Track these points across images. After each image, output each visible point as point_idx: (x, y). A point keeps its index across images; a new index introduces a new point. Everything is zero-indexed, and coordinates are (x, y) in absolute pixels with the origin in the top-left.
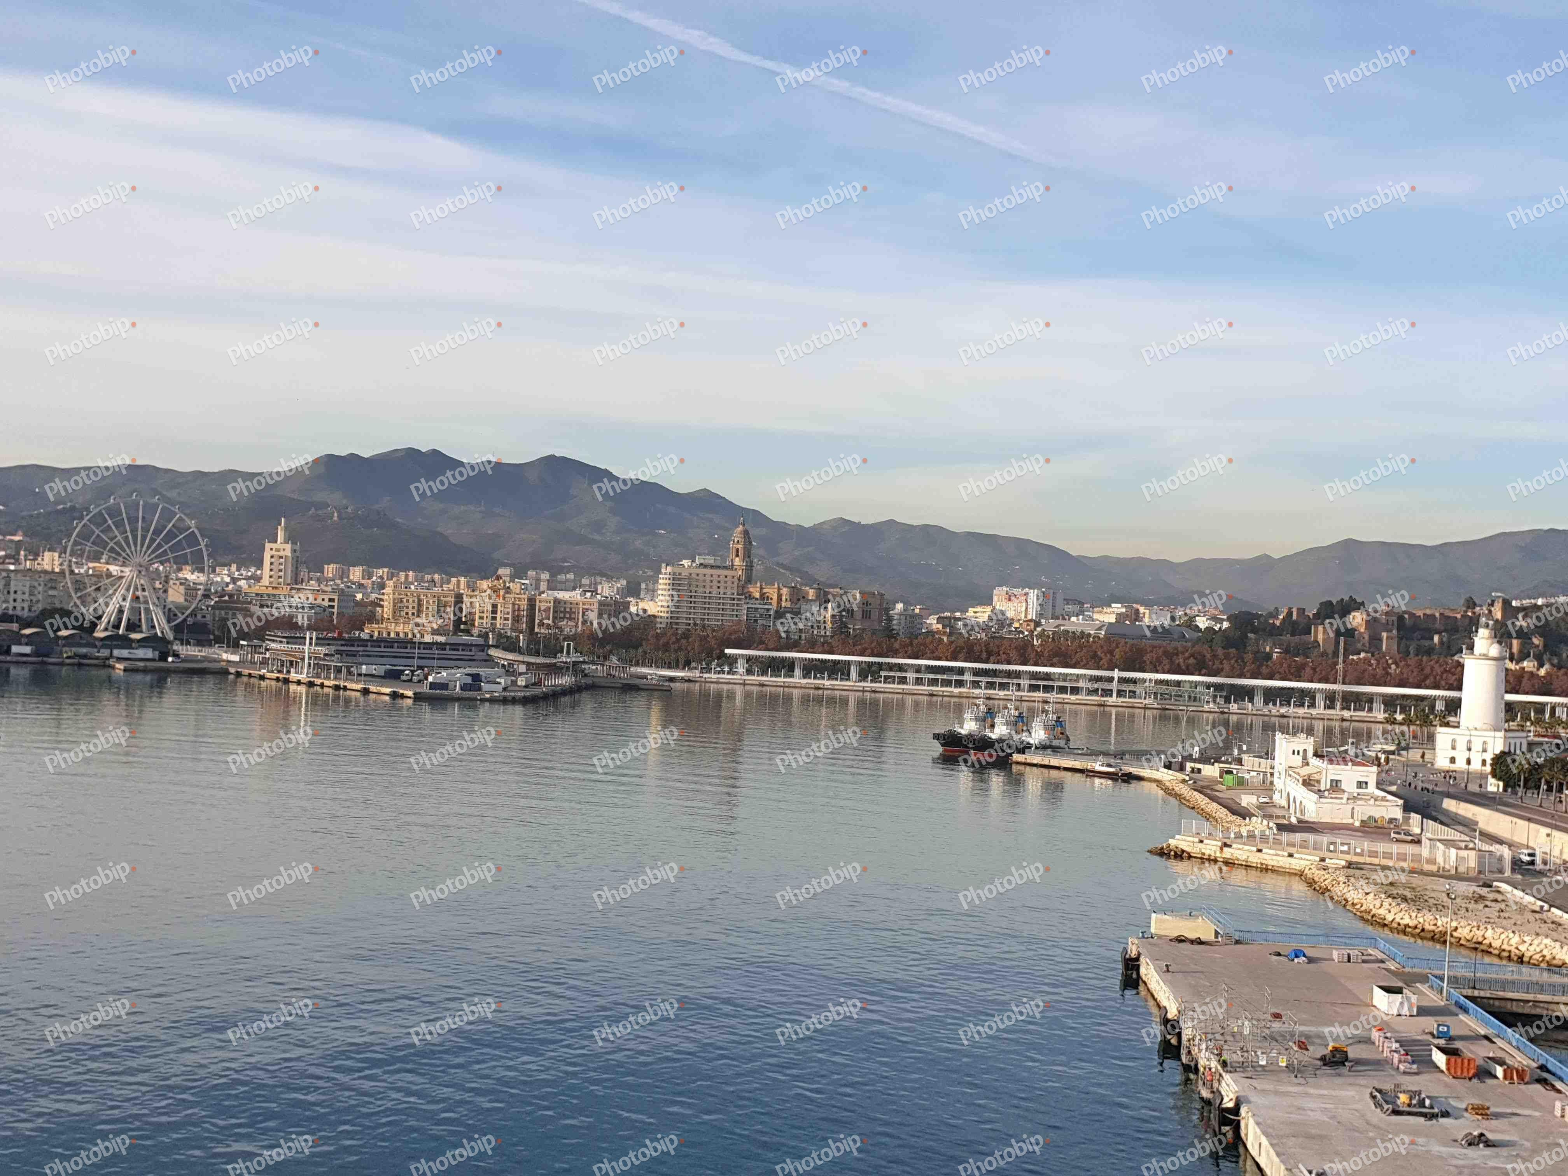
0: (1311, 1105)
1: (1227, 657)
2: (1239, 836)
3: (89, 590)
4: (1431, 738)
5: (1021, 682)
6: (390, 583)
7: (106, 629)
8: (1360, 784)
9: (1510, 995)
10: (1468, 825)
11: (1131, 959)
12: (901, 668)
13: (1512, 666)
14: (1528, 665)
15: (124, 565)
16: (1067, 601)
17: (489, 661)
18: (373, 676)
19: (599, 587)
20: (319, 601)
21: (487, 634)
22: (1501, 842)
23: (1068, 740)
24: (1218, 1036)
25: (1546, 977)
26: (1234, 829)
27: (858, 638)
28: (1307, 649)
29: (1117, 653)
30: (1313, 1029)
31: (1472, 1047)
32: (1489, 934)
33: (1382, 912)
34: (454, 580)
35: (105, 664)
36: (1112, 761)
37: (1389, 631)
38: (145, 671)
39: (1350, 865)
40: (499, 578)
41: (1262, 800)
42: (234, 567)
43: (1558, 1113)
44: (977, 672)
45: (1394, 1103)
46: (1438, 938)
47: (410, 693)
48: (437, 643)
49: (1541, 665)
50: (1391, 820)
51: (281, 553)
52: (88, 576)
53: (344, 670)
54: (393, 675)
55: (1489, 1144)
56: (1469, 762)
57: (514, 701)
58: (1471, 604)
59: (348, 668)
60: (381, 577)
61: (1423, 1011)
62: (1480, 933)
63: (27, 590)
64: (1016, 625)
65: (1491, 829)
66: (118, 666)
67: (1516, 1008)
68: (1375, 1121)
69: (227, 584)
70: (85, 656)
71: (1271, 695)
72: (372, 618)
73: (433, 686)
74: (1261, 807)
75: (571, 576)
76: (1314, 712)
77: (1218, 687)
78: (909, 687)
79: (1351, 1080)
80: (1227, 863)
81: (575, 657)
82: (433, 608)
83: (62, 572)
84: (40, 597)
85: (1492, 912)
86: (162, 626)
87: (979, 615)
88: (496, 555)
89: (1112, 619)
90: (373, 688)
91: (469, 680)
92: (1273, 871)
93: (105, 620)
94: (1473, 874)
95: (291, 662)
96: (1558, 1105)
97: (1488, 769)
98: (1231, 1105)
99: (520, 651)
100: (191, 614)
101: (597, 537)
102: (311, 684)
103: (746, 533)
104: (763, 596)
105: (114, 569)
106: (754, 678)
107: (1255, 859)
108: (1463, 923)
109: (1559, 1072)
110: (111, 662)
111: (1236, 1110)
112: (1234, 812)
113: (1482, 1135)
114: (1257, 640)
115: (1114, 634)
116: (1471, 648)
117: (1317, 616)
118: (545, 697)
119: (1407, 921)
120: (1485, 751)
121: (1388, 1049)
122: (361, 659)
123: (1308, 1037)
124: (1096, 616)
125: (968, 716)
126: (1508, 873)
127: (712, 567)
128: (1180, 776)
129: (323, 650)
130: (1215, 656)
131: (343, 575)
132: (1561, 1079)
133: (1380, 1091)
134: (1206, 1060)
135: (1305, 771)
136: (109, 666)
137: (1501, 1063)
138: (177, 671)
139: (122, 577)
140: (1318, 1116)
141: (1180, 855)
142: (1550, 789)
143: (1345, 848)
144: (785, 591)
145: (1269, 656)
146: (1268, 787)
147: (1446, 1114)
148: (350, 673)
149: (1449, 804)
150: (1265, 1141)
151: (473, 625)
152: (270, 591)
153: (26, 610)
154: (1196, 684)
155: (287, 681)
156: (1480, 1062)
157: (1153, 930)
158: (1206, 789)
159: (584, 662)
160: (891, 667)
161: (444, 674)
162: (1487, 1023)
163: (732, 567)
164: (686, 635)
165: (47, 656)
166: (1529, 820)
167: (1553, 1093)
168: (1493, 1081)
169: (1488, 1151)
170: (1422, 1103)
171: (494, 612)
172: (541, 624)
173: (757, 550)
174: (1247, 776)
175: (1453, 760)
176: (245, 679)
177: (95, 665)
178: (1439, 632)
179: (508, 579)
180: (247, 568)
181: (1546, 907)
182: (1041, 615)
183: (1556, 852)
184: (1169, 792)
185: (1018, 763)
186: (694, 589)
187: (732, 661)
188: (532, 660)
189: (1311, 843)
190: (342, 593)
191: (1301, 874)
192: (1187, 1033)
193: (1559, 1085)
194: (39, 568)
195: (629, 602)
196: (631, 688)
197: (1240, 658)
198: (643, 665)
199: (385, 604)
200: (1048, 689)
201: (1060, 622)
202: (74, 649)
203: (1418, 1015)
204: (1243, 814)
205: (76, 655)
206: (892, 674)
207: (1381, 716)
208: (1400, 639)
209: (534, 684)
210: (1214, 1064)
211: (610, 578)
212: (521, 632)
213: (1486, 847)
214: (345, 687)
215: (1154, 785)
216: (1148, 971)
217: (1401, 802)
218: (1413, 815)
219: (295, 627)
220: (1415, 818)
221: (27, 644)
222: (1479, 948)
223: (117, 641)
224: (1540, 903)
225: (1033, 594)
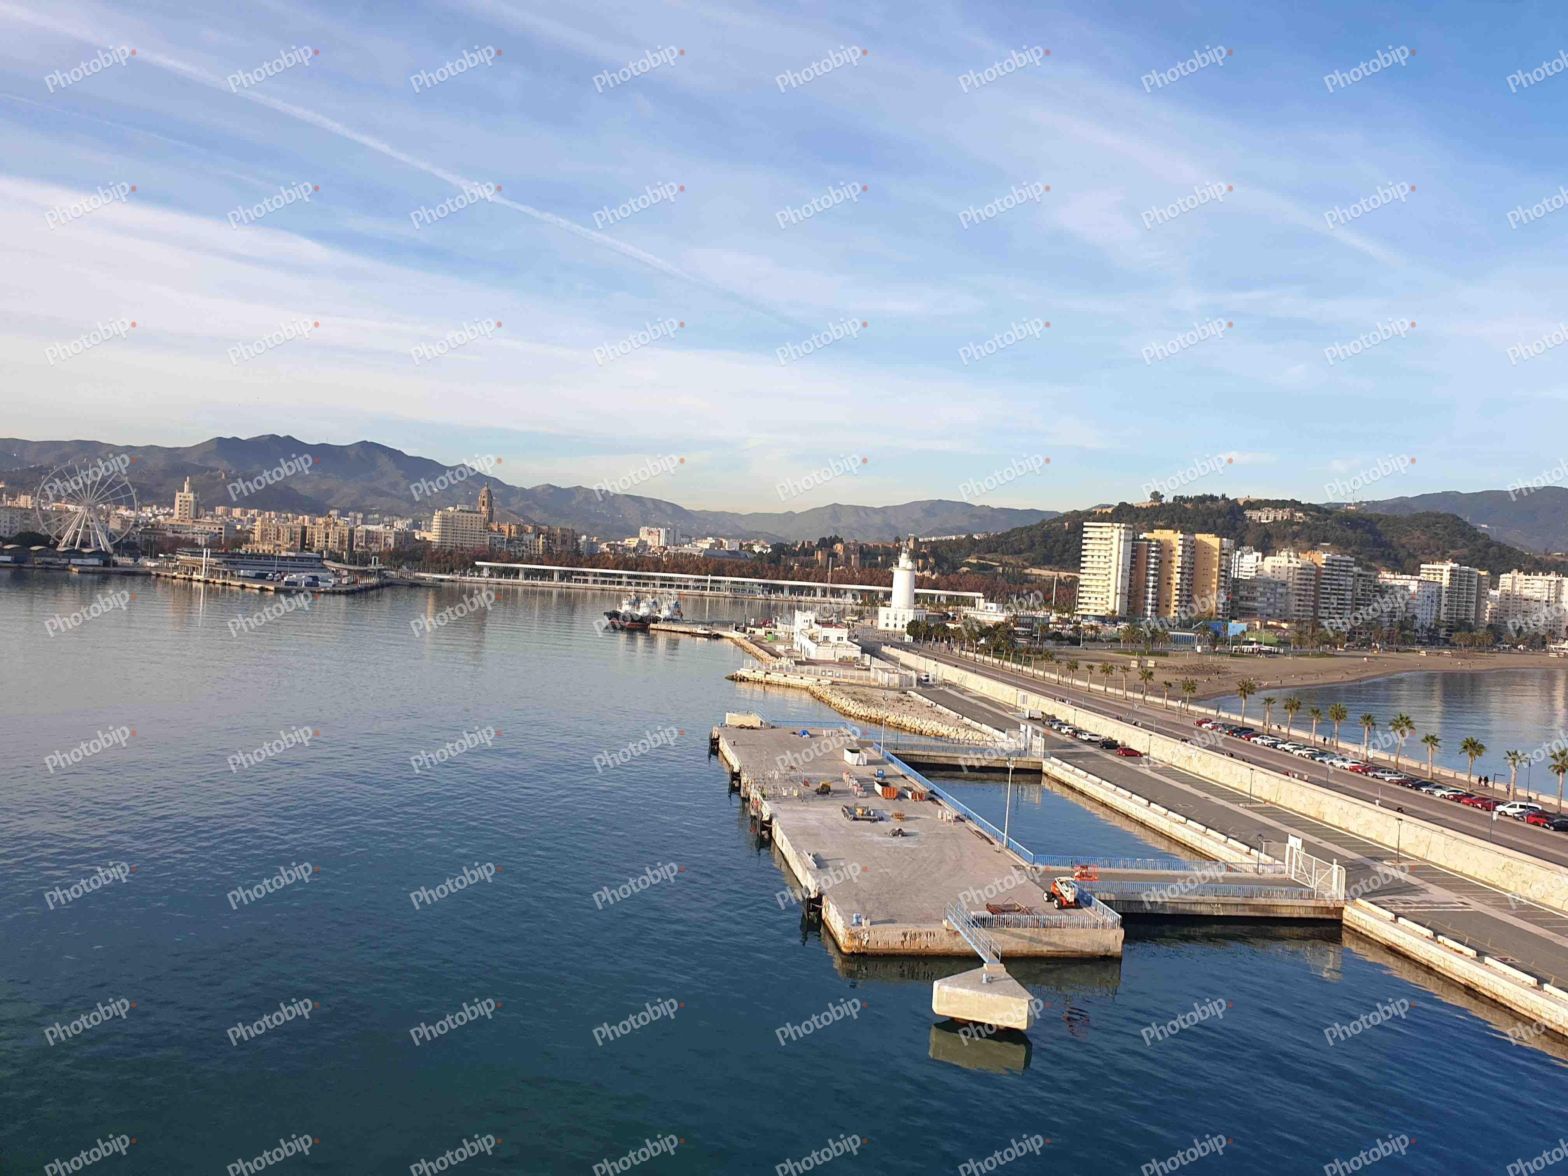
0: (811, 817)
1: (770, 568)
2: (774, 668)
3: (53, 521)
4: (876, 612)
5: (656, 582)
6: (259, 519)
7: (65, 546)
8: (839, 639)
9: (916, 752)
10: (894, 660)
11: (714, 739)
12: (584, 574)
13: (918, 574)
14: (927, 573)
15: (78, 504)
16: (682, 536)
17: (324, 568)
18: (248, 577)
19: (395, 524)
20: (212, 529)
21: (322, 552)
22: (911, 669)
23: (682, 615)
24: (761, 780)
25: (933, 743)
26: (772, 664)
27: (559, 556)
28: (812, 564)
29: (710, 566)
30: (812, 774)
31: (896, 782)
32: (905, 719)
33: (849, 708)
34: (301, 517)
35: (65, 568)
36: (707, 627)
37: (855, 554)
38: (93, 573)
39: (833, 683)
40: (330, 516)
41: (787, 648)
42: (155, 507)
43: (940, 817)
44: (629, 577)
45: (854, 814)
46: (878, 722)
47: (272, 588)
48: (290, 557)
49: (933, 573)
50: (855, 658)
51: (187, 499)
52: (52, 511)
53: (229, 573)
54: (261, 577)
55: (904, 835)
56: (895, 626)
57: (340, 593)
58: (898, 540)
59: (231, 572)
60: (253, 515)
61: (870, 763)
62: (900, 719)
63: (8, 520)
64: (653, 549)
65: (907, 662)
66: (74, 569)
67: (918, 760)
68: (844, 824)
69: (150, 518)
70: (50, 563)
71: (793, 590)
72: (247, 541)
73: (287, 583)
74: (787, 651)
75: (377, 516)
76: (815, 599)
77: (765, 585)
78: (590, 585)
79: (830, 802)
80: (767, 683)
81: (379, 566)
82: (287, 535)
83: (33, 509)
84: (17, 524)
85: (906, 707)
86: (105, 544)
87: (633, 542)
88: (330, 502)
89: (708, 546)
90: (247, 585)
91: (310, 580)
92: (792, 687)
93: (64, 539)
94: (897, 687)
95: (194, 568)
96: (940, 812)
97: (905, 629)
98: (767, 819)
99: (344, 563)
100: (125, 537)
101: (394, 492)
102: (207, 582)
103: (489, 491)
104: (500, 531)
105: (71, 507)
106: (494, 580)
107: (783, 680)
108: (891, 713)
109: (940, 794)
110: (70, 567)
111: (770, 822)
112: (772, 655)
113: (900, 830)
114: (786, 559)
115: (708, 556)
116: (897, 564)
117: (818, 546)
118: (360, 591)
119: (862, 713)
120: (904, 619)
121: (851, 784)
122: (240, 567)
123: (809, 779)
124: (698, 545)
125: (624, 602)
126: (915, 686)
127: (468, 512)
128: (744, 635)
129: (214, 560)
130: (763, 568)
131: (228, 513)
132: (941, 798)
133: (847, 807)
134: (755, 794)
135: (810, 631)
136: (68, 570)
137: (910, 790)
138: (116, 573)
139: (76, 513)
140: (814, 823)
141: (742, 679)
142: (937, 640)
143: (830, 674)
144: (513, 527)
145: (792, 568)
146: (790, 640)
147: (881, 819)
148: (232, 575)
149: (885, 649)
150: (785, 838)
151: (313, 546)
152: (179, 523)
153: (8, 532)
154: (753, 583)
155: (191, 580)
156: (899, 790)
157: (727, 722)
158: (757, 642)
159: (385, 569)
160: (579, 573)
161: (294, 576)
162: (904, 769)
163: (480, 512)
164: (451, 553)
165: (23, 563)
166: (926, 657)
167: (937, 806)
168: (906, 800)
169: (904, 839)
170: (869, 814)
171: (327, 537)
172: (357, 546)
173: (497, 502)
174: (779, 635)
175: (887, 625)
176: (163, 578)
177: (58, 569)
178: (881, 555)
179: (336, 517)
180: (164, 508)
181: (934, 704)
182: (667, 544)
183: (940, 675)
184: (737, 644)
185: (653, 629)
186: (456, 525)
187: (480, 569)
188: (351, 567)
189: (813, 671)
190: (227, 525)
191: (807, 689)
192: (744, 779)
193: (940, 801)
194: (17, 506)
195: (414, 533)
196: (414, 585)
197: (777, 568)
198: (423, 572)
199: (256, 532)
200: (671, 586)
201: (678, 547)
202: (43, 559)
203: (868, 764)
204: (777, 656)
205: (44, 563)
206: (579, 577)
207: (851, 601)
208: (861, 559)
209: (353, 583)
210: (759, 796)
211: (402, 518)
212: (344, 550)
213: (903, 672)
214: (229, 585)
215: (729, 640)
216: (724, 745)
217: (860, 648)
218: (866, 655)
219: (197, 546)
220: (867, 656)
221: (8, 555)
222: (900, 727)
223: (71, 553)
224: (931, 702)
225: (663, 531)
